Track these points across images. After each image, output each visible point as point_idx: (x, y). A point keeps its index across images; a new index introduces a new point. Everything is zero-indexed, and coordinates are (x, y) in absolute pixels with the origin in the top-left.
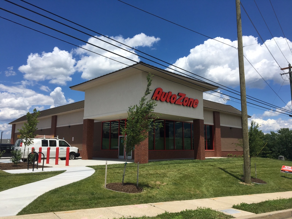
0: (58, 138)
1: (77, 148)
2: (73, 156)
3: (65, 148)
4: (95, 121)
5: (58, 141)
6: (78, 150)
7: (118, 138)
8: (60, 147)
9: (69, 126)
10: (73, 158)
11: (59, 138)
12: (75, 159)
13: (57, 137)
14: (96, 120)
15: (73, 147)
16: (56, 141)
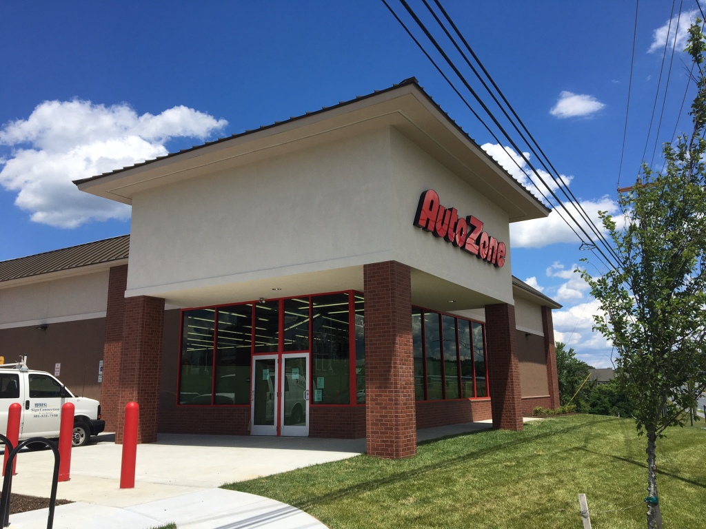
0: (25, 367)
1: (96, 403)
2: (82, 432)
3: (55, 403)
4: (167, 307)
5: (26, 375)
6: (99, 407)
7: (250, 364)
8: (33, 401)
9: (44, 327)
10: (82, 440)
11: (30, 366)
12: (88, 442)
13: (24, 363)
14: (171, 301)
15: (80, 398)
16: (17, 376)
